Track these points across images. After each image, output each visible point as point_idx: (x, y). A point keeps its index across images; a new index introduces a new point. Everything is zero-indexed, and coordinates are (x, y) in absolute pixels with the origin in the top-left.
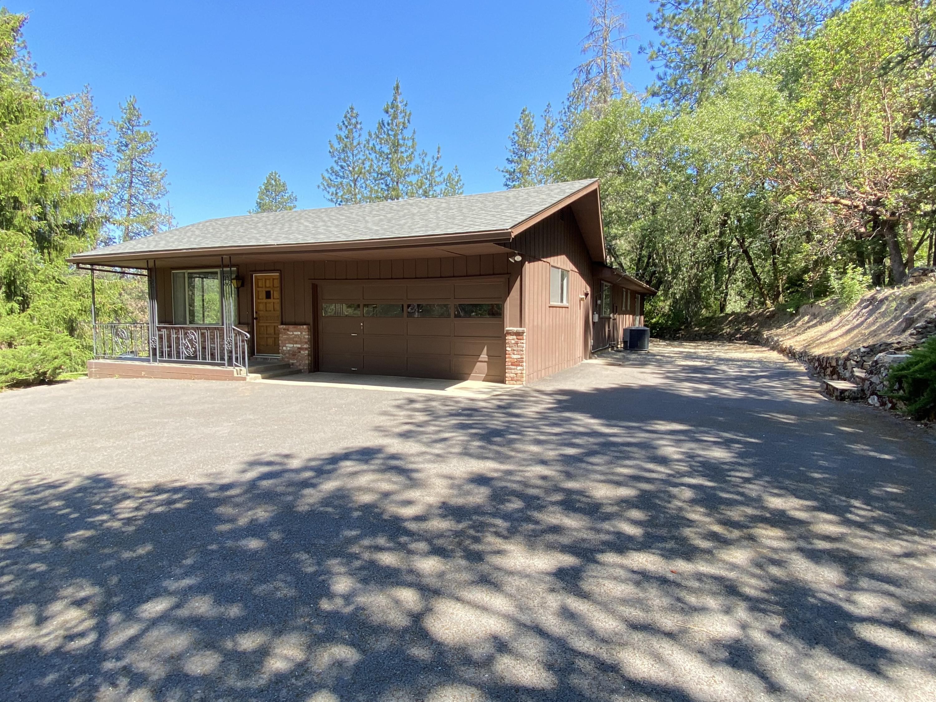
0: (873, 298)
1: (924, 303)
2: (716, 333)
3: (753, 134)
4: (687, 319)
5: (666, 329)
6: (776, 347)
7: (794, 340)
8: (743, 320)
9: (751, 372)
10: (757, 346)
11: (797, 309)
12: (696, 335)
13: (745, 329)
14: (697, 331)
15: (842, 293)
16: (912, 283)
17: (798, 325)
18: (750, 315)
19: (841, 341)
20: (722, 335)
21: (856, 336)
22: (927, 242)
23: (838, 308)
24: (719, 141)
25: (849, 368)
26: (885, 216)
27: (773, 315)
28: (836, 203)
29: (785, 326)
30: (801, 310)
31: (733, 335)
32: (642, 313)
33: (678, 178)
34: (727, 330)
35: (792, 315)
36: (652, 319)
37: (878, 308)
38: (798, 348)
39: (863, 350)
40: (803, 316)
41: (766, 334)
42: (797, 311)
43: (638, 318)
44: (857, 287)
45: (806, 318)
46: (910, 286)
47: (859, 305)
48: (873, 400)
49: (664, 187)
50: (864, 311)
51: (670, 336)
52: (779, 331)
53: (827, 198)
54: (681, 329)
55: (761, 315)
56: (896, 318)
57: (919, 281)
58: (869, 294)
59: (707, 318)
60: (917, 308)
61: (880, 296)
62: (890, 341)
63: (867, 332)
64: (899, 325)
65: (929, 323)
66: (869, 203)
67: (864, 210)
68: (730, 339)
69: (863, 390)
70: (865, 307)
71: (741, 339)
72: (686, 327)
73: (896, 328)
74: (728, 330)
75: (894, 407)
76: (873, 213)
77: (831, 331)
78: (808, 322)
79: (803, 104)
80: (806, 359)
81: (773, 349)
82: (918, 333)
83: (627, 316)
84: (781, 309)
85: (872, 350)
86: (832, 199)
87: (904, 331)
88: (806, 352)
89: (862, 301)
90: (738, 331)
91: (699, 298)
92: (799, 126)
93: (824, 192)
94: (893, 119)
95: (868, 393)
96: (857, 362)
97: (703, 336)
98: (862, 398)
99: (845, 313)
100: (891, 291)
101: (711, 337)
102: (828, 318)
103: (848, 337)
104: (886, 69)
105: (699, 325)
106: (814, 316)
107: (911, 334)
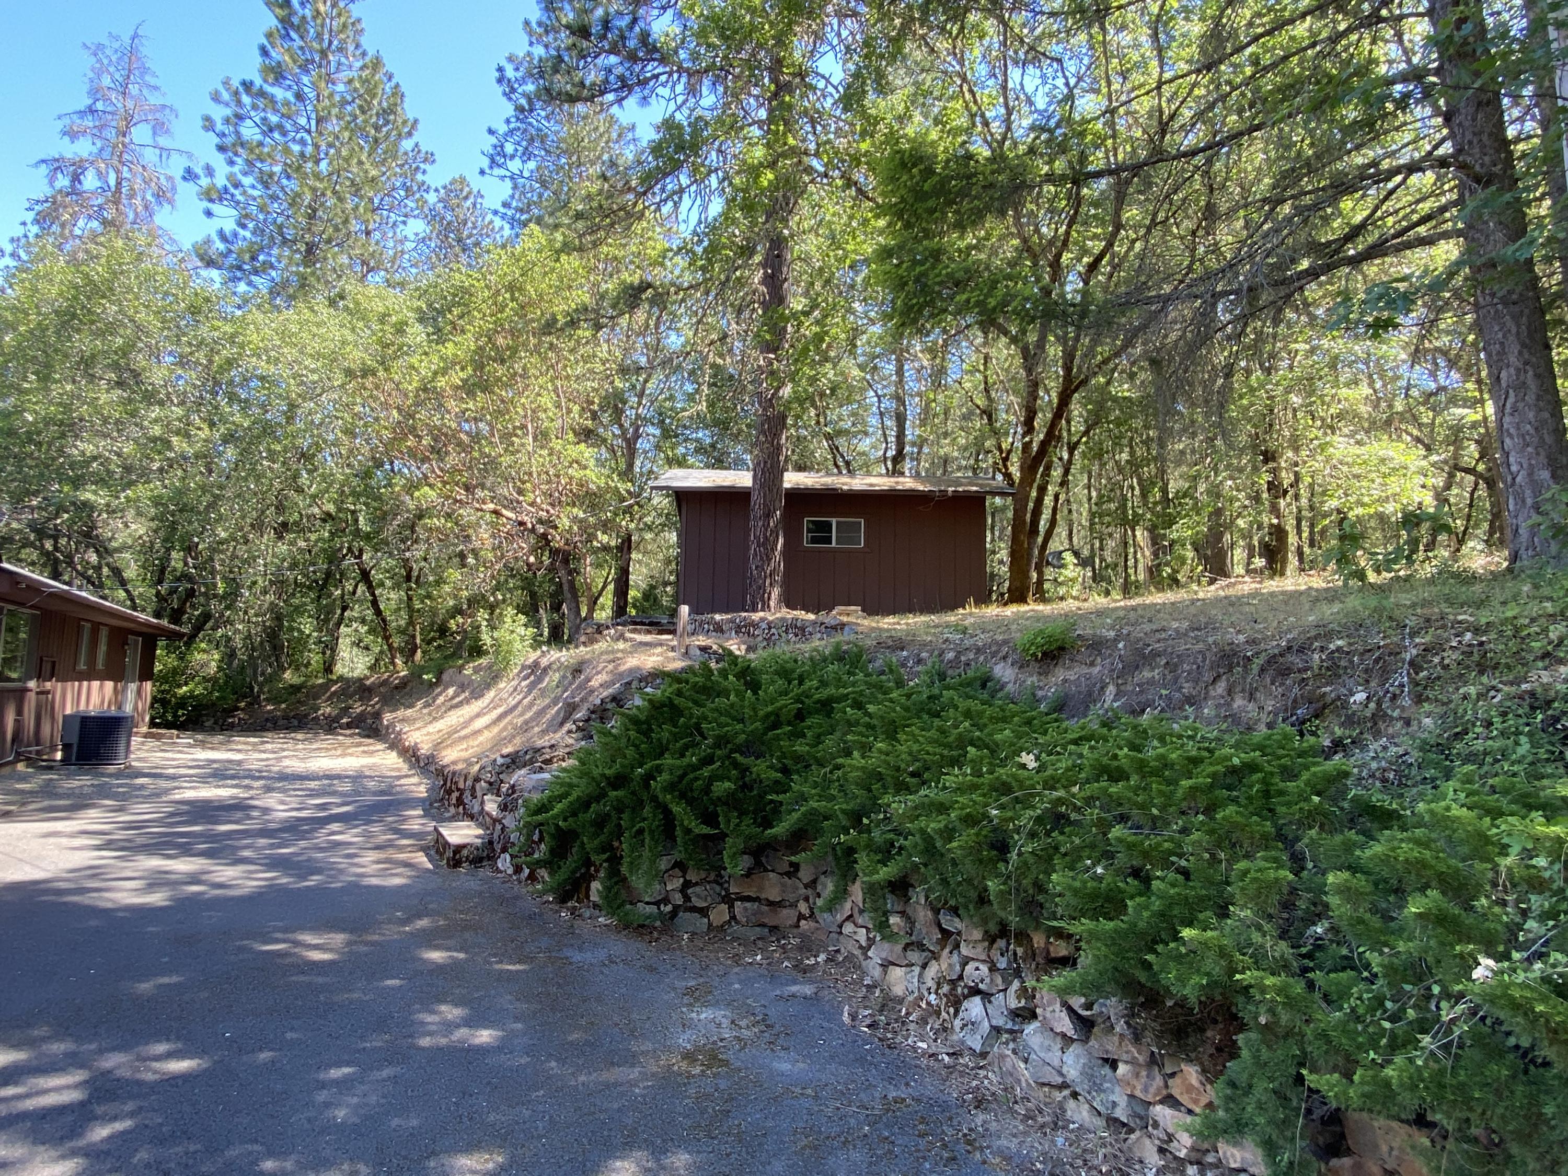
0: (536, 664)
1: (589, 680)
2: (306, 716)
3: (367, 372)
4: (252, 688)
5: (206, 707)
6: (396, 745)
7: (424, 731)
8: (355, 693)
9: (323, 807)
10: (371, 741)
11: (439, 675)
12: (267, 720)
13: (358, 708)
14: (269, 712)
15: (497, 653)
16: (584, 643)
17: (438, 702)
18: (368, 683)
19: (487, 734)
20: (317, 718)
21: (505, 728)
22: (611, 587)
23: (493, 677)
24: (313, 371)
25: (479, 794)
26: (558, 542)
27: (404, 684)
28: (496, 512)
29: (420, 704)
30: (445, 677)
31: (336, 719)
32: (146, 674)
33: (237, 418)
34: (326, 709)
35: (432, 686)
36: (180, 686)
37: (540, 680)
38: (425, 749)
39: (500, 761)
40: (446, 688)
41: (387, 717)
42: (439, 679)
43: (133, 686)
44: (518, 645)
45: (451, 691)
46: (582, 648)
47: (518, 675)
48: (504, 862)
49: (207, 431)
50: (524, 683)
51: (216, 723)
52: (409, 712)
53: (484, 503)
54: (237, 709)
55: (385, 683)
56: (555, 702)
57: (592, 641)
58: (533, 656)
59: (292, 686)
60: (580, 687)
61: (544, 662)
62: (540, 743)
63: (520, 721)
64: (558, 712)
65: (593, 712)
66: (540, 521)
67: (533, 530)
68: (331, 726)
69: (491, 842)
70: (525, 678)
71: (349, 726)
72: (250, 704)
73: (553, 718)
74: (328, 710)
75: (532, 877)
76: (544, 536)
77: (478, 715)
78: (453, 698)
79: (449, 349)
80: (432, 768)
81: (392, 747)
82: (579, 728)
83: (96, 684)
84: (416, 674)
85: (514, 762)
86: (491, 506)
87: (562, 724)
88: (433, 756)
89: (524, 667)
90: (345, 711)
91: (277, 648)
92: (441, 382)
93: (479, 493)
94: (569, 411)
95: (498, 847)
96: (491, 784)
97: (281, 722)
98: (489, 858)
99: (502, 685)
100: (558, 655)
101: (296, 723)
102: (477, 694)
103: (496, 730)
104: (549, 326)
105: (275, 699)
106: (462, 688)
107: (570, 732)
